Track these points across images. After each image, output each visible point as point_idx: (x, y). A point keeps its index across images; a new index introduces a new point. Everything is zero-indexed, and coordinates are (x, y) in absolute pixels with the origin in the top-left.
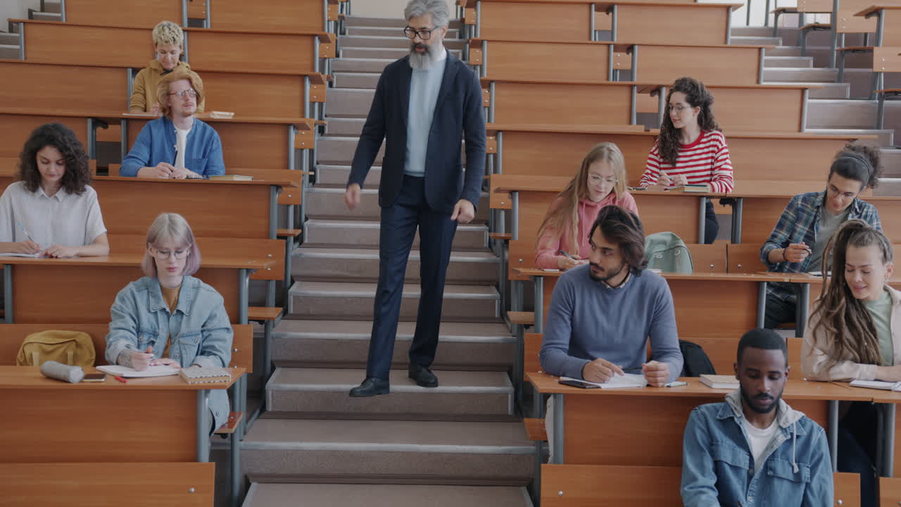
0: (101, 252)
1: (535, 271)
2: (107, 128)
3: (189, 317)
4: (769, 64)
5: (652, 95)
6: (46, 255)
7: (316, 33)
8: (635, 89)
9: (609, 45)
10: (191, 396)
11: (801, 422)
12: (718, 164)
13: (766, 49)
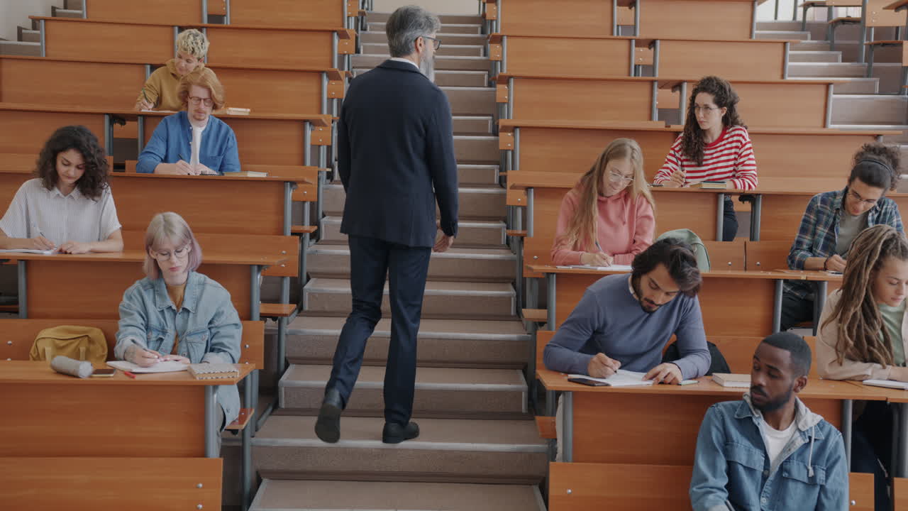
0: (114, 248)
1: (549, 268)
2: (125, 124)
3: (195, 314)
4: (794, 59)
5: (673, 91)
6: (61, 251)
7: (334, 29)
8: (656, 84)
9: (630, 40)
10: (199, 392)
11: (820, 426)
12: (742, 160)
13: (792, 44)
